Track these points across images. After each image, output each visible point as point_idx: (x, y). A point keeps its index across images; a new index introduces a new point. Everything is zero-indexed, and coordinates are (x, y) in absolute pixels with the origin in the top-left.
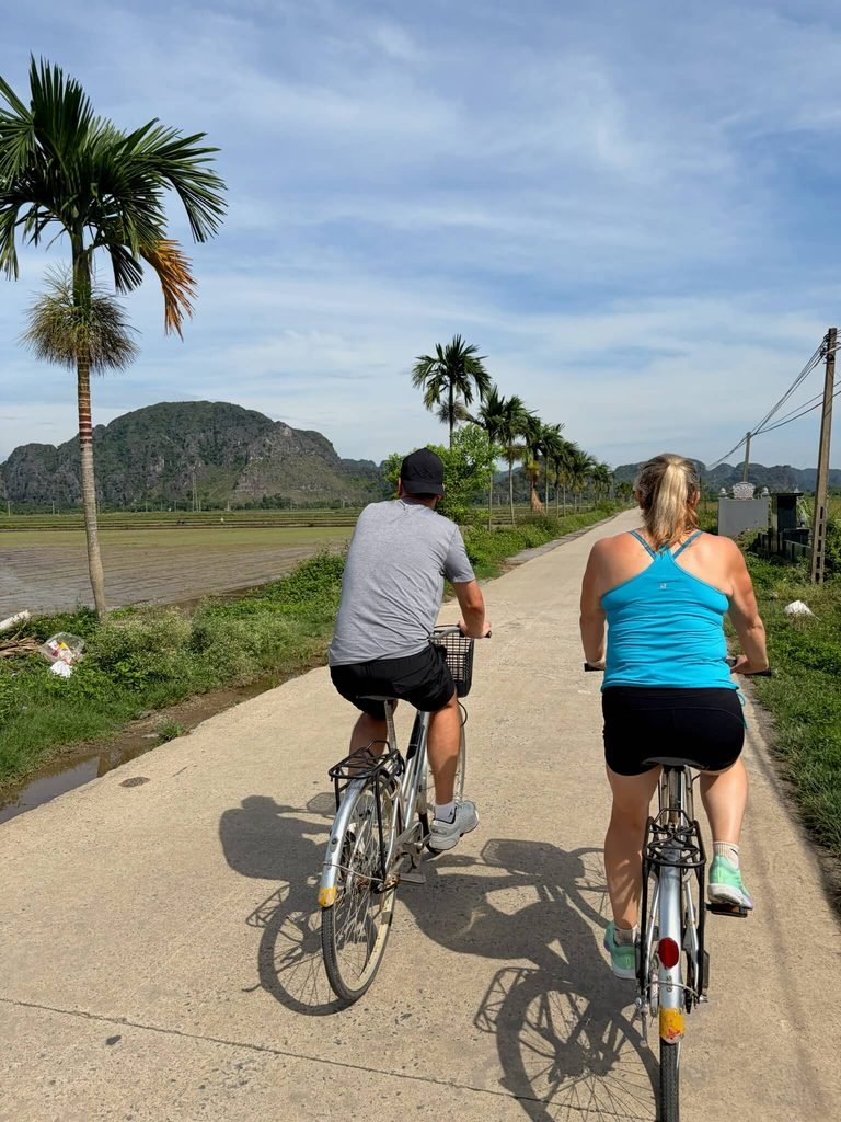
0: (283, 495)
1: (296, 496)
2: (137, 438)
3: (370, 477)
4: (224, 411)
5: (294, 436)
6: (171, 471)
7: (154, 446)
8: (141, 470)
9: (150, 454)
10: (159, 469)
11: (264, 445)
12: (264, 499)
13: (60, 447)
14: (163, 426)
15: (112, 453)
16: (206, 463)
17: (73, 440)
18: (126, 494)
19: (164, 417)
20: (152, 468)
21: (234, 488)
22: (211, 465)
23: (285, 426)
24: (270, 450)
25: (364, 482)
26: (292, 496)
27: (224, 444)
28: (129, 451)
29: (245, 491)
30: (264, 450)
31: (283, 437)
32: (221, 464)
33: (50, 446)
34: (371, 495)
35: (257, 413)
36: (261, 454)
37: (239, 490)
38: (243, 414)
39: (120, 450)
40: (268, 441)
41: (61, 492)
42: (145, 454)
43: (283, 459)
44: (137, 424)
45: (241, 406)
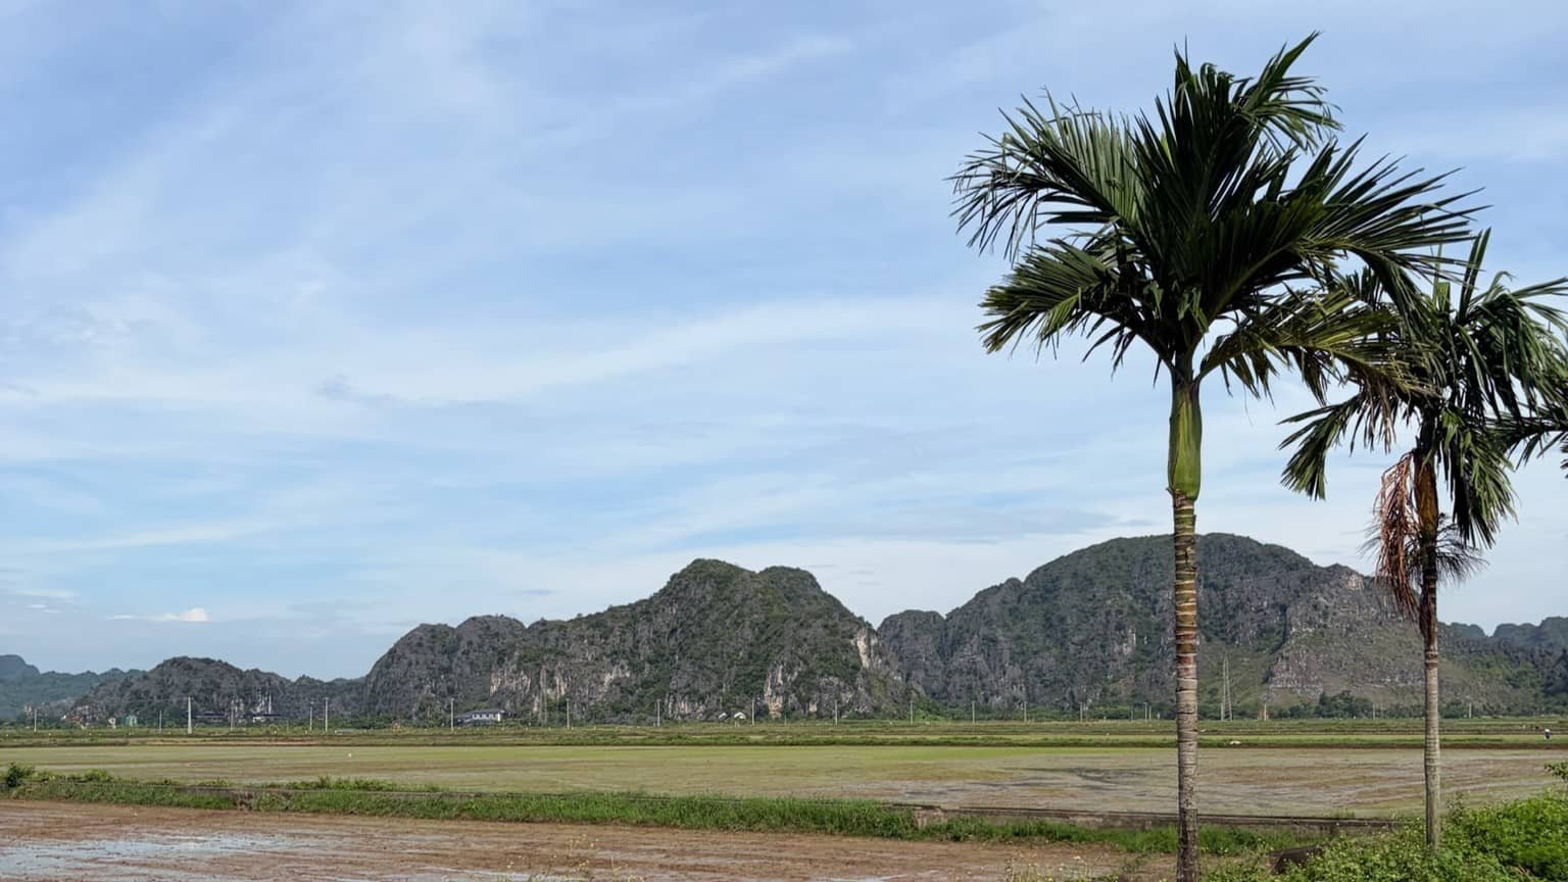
0: (1355, 693)
1: (1376, 695)
2: (1074, 598)
3: (1516, 661)
4: (1223, 549)
5: (1367, 588)
6: (1148, 653)
7: (1120, 612)
8: (1099, 652)
9: (1113, 625)
10: (1127, 650)
11: (1315, 607)
12: (1323, 700)
13: (951, 616)
14: (1117, 577)
15: (1034, 623)
16: (1209, 640)
17: (969, 604)
18: (1075, 690)
19: (1120, 562)
20: (1117, 648)
21: (1266, 681)
22: (1217, 642)
23: (1351, 573)
24: (1325, 615)
25: (1501, 670)
26: (1370, 697)
27: (1240, 606)
28: (1062, 620)
29: (1285, 688)
30: (1315, 615)
31: (1347, 592)
32: (1233, 640)
33: (934, 615)
34: (1519, 692)
35: (1281, 548)
36: (1310, 623)
37: (1276, 685)
38: (1258, 550)
39: (1048, 619)
40: (1321, 599)
41: (970, 688)
42: (1106, 626)
43: (1349, 630)
44: (1075, 575)
45: (1252, 537)
